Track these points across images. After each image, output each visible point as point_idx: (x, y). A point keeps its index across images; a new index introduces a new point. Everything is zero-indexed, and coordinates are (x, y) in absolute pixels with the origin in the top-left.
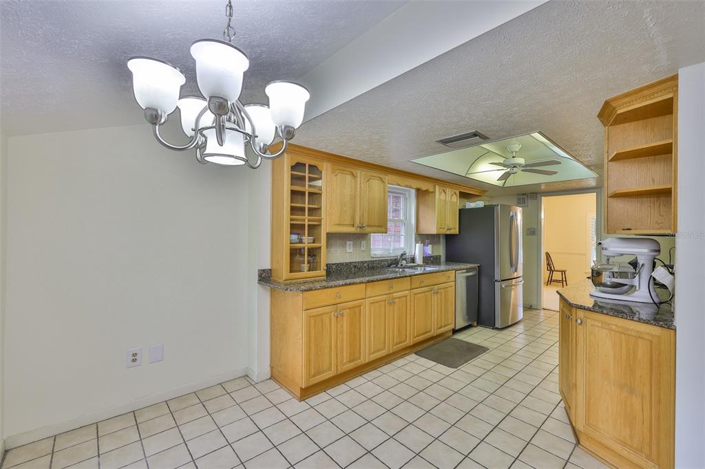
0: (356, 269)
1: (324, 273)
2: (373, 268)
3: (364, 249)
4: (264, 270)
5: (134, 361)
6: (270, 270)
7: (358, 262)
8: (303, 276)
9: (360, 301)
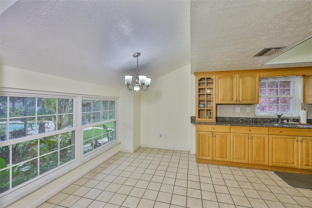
0: (243, 121)
1: (215, 120)
2: (256, 122)
3: (249, 112)
4: (193, 117)
5: (160, 136)
6: (195, 117)
7: (245, 118)
8: (205, 120)
9: (227, 133)
